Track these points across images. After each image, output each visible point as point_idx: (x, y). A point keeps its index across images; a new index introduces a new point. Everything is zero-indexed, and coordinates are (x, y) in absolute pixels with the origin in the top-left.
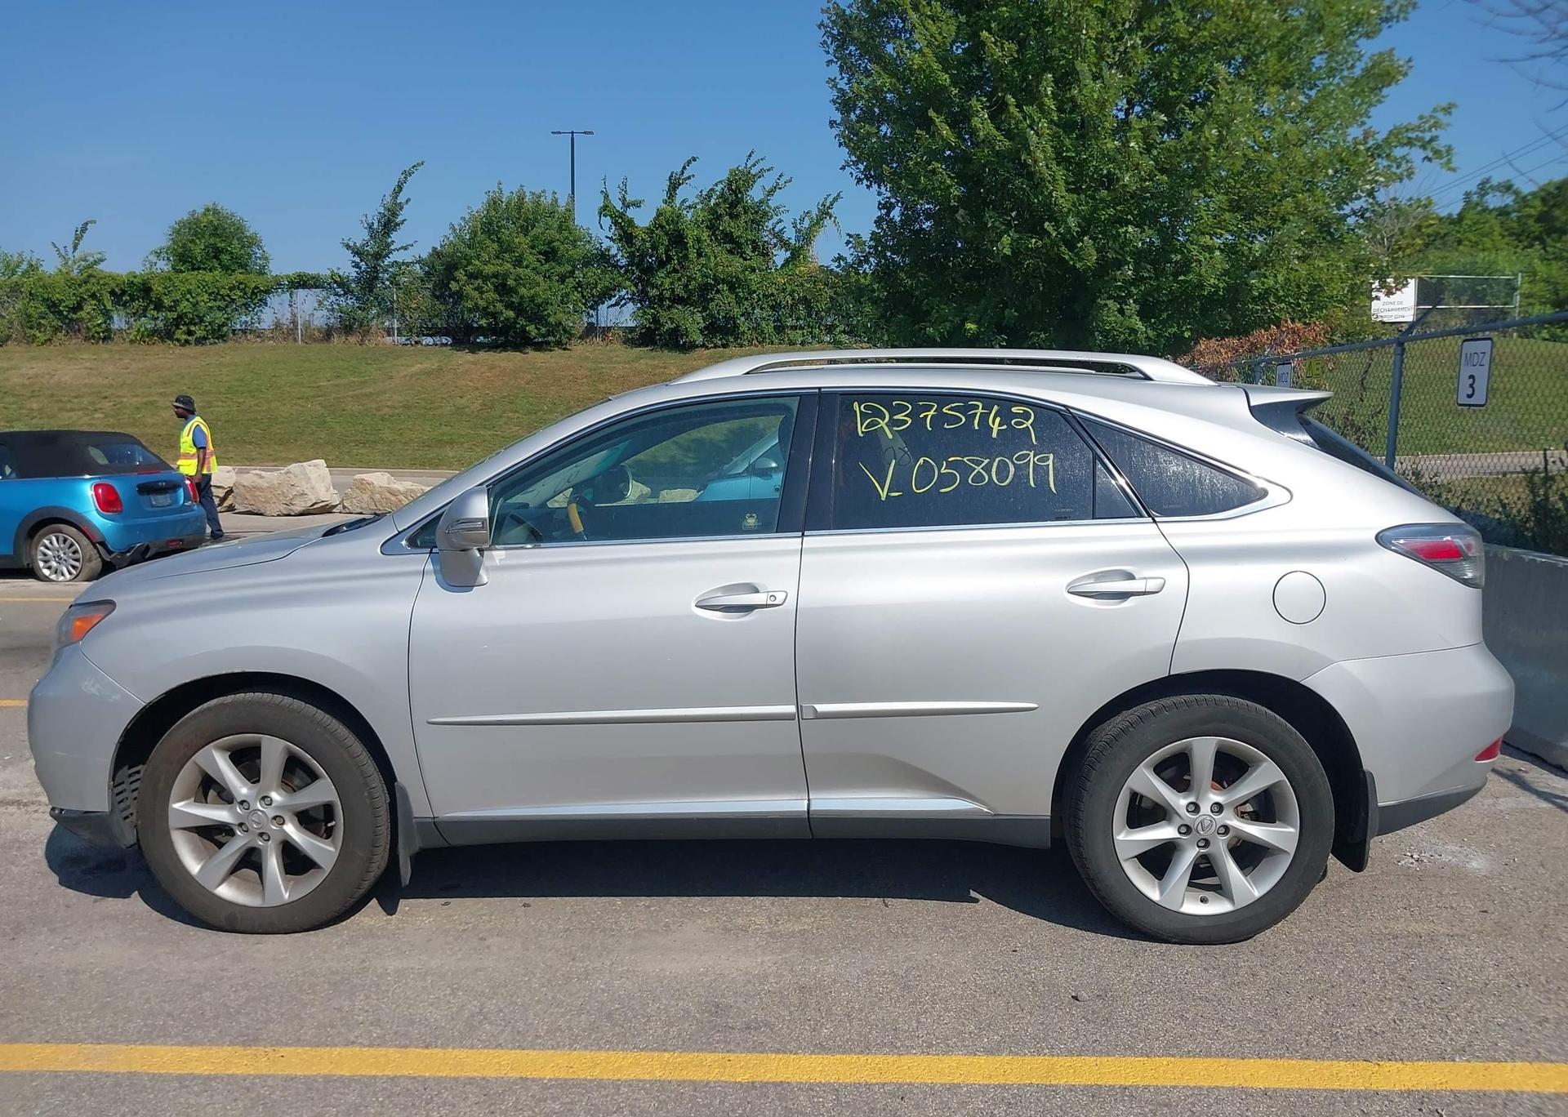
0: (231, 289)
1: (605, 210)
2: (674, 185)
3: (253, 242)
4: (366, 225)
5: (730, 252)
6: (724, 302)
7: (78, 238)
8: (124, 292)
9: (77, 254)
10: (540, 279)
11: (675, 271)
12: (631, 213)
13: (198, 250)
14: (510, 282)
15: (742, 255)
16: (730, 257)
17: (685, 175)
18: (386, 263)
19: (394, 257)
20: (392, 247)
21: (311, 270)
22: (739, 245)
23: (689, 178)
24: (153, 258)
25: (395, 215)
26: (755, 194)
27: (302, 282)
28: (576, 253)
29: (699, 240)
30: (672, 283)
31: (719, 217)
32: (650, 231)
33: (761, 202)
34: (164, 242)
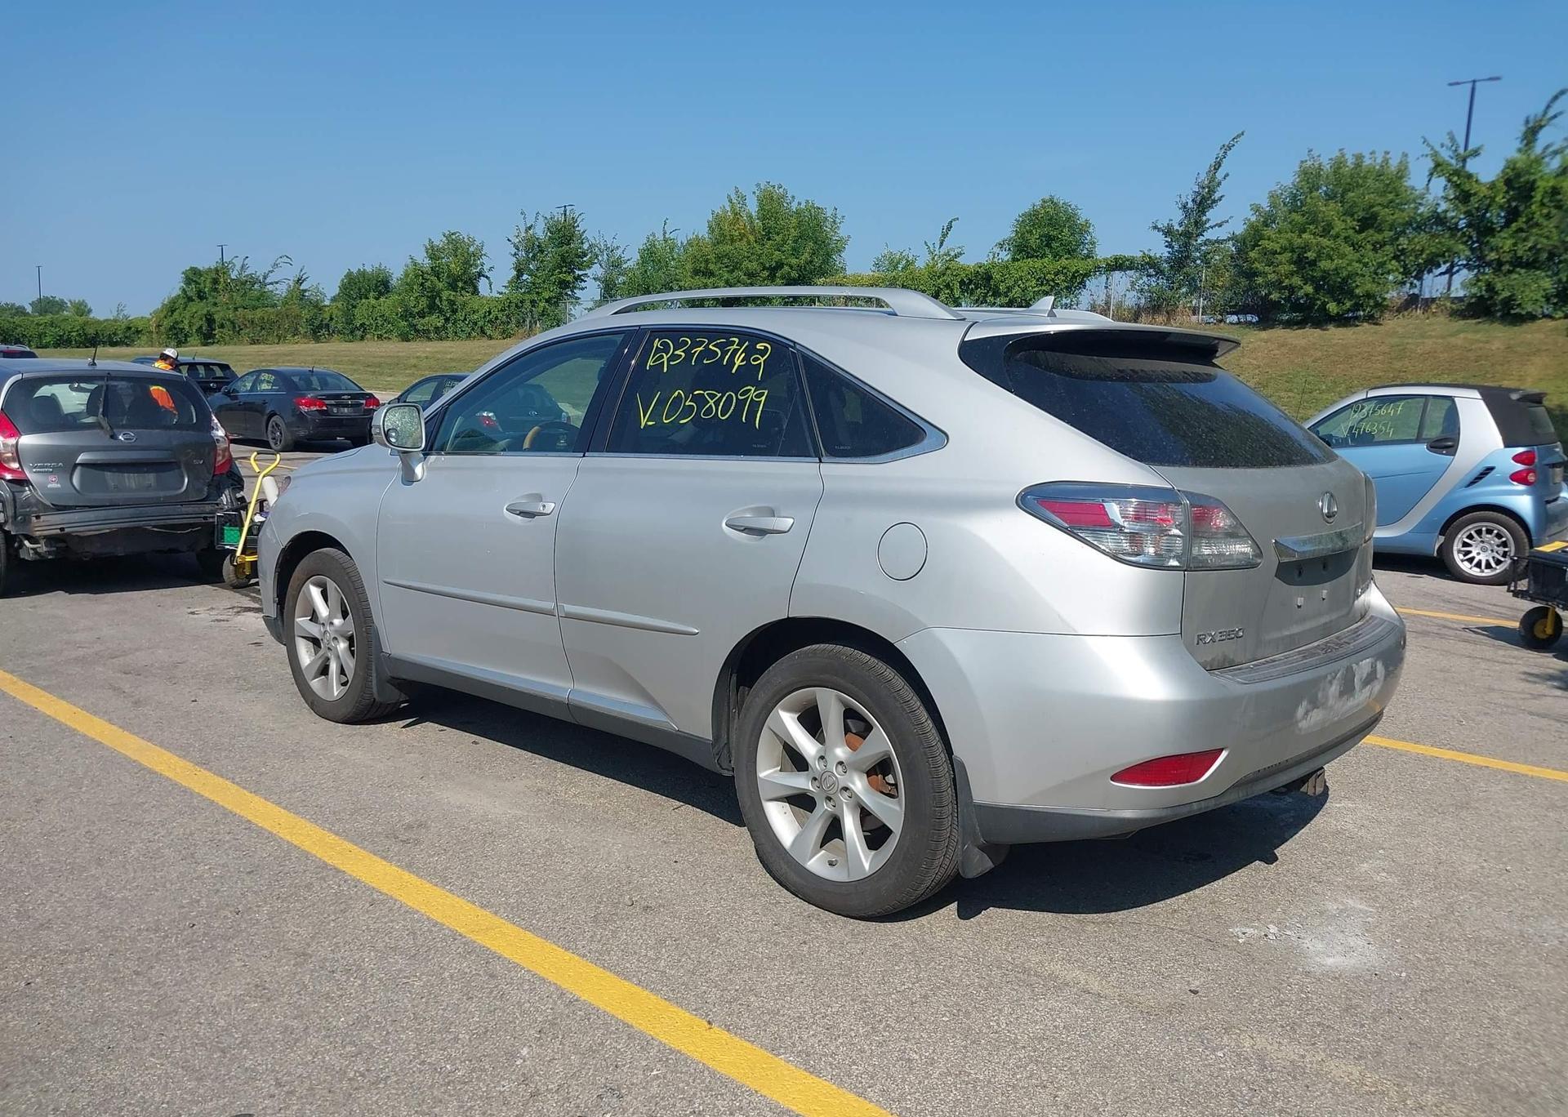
0: (1056, 274)
1: (1438, 167)
2: (1532, 133)
3: (1084, 229)
4: (1180, 206)
7: (945, 235)
8: (971, 281)
9: (943, 250)
10: (1348, 249)
11: (1521, 230)
12: (1472, 166)
13: (1034, 241)
14: (1311, 255)
17: (1551, 113)
18: (1199, 242)
19: (1210, 235)
20: (1207, 226)
21: (1128, 253)
23: (1555, 116)
24: (997, 250)
25: (1211, 191)
27: (1118, 265)
28: (1401, 217)
30: (1515, 245)
32: (1492, 186)
34: (1008, 232)
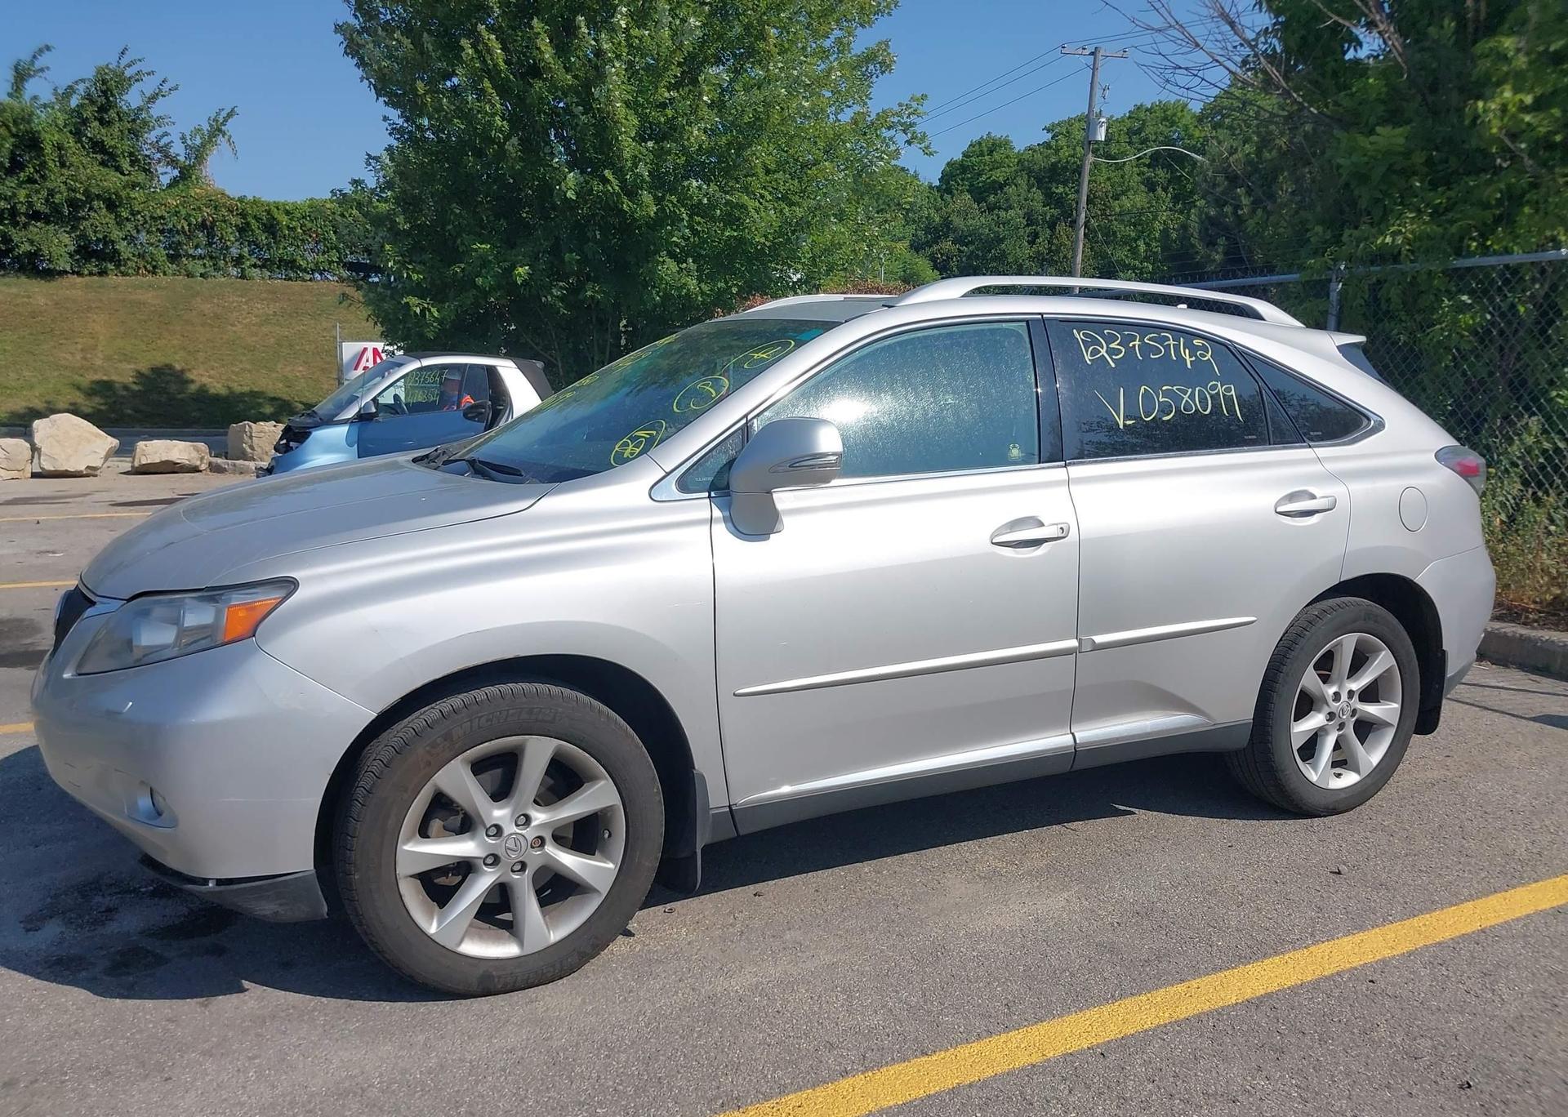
2: (21, 75)
5: (103, 164)
6: (99, 221)
11: (31, 181)
15: (118, 169)
16: (104, 170)
17: (36, 66)
22: (113, 156)
26: (132, 99)
29: (60, 147)
30: (28, 196)
31: (85, 122)
33: (140, 109)
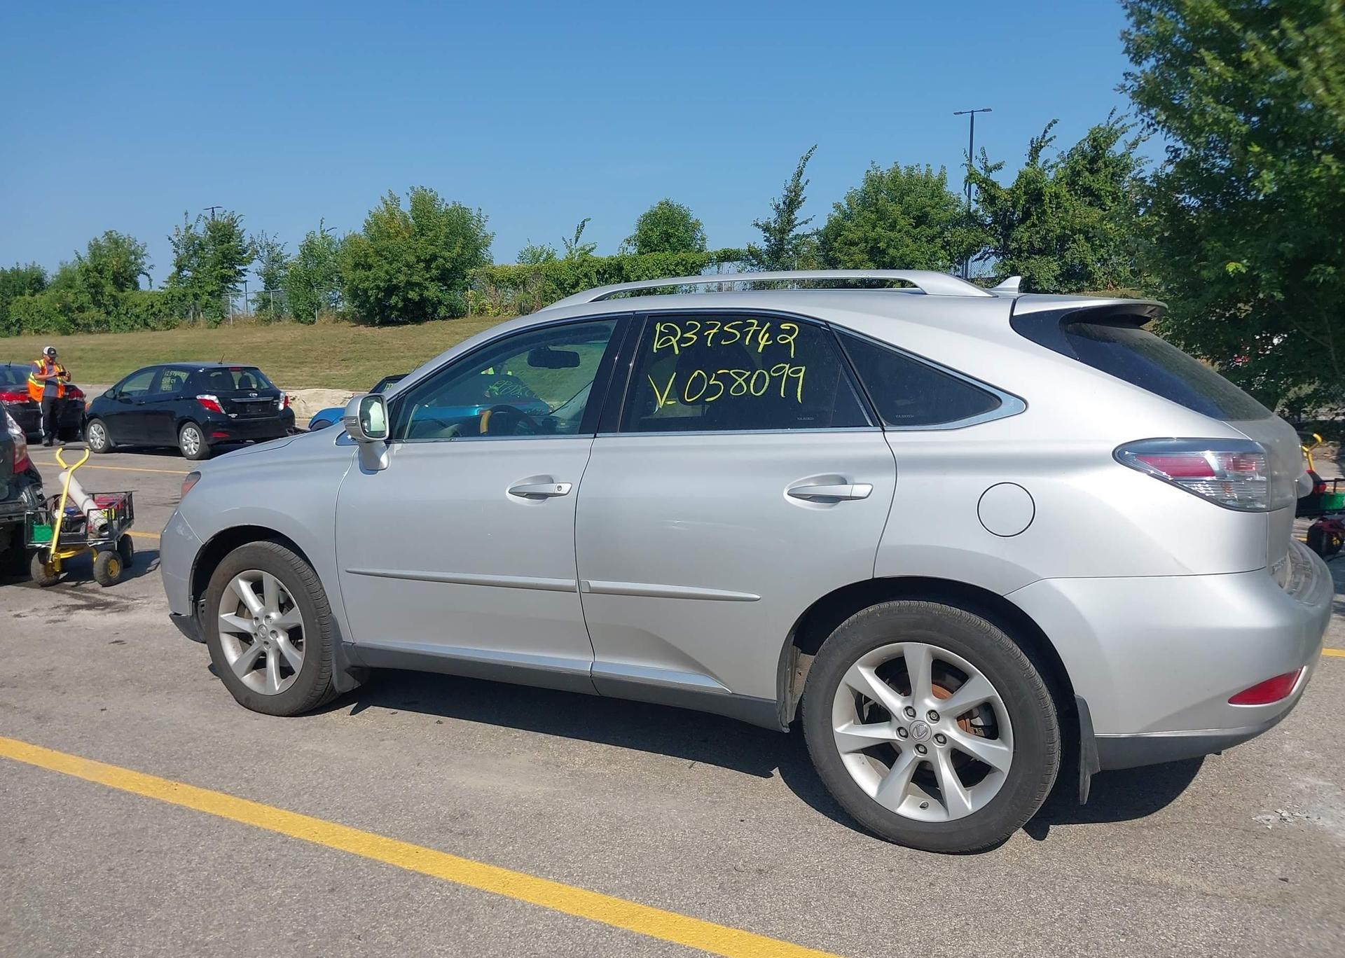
0: (677, 265)
1: (971, 178)
2: (1035, 151)
3: (695, 227)
4: (774, 207)
5: (1090, 204)
6: (1079, 250)
7: (579, 232)
8: (605, 272)
9: (579, 245)
10: (908, 241)
11: (1034, 225)
12: (994, 176)
13: (655, 236)
14: (882, 245)
15: (1102, 207)
16: (1089, 209)
17: (1046, 138)
18: (790, 236)
19: (797, 231)
20: (796, 223)
21: (734, 247)
22: (1098, 197)
23: (1050, 140)
24: (625, 245)
25: (797, 195)
26: (1118, 149)
27: (727, 257)
28: (944, 216)
29: (1057, 196)
30: (1030, 237)
31: (1079, 174)
32: (1012, 191)
33: (1123, 155)
34: (632, 231)
